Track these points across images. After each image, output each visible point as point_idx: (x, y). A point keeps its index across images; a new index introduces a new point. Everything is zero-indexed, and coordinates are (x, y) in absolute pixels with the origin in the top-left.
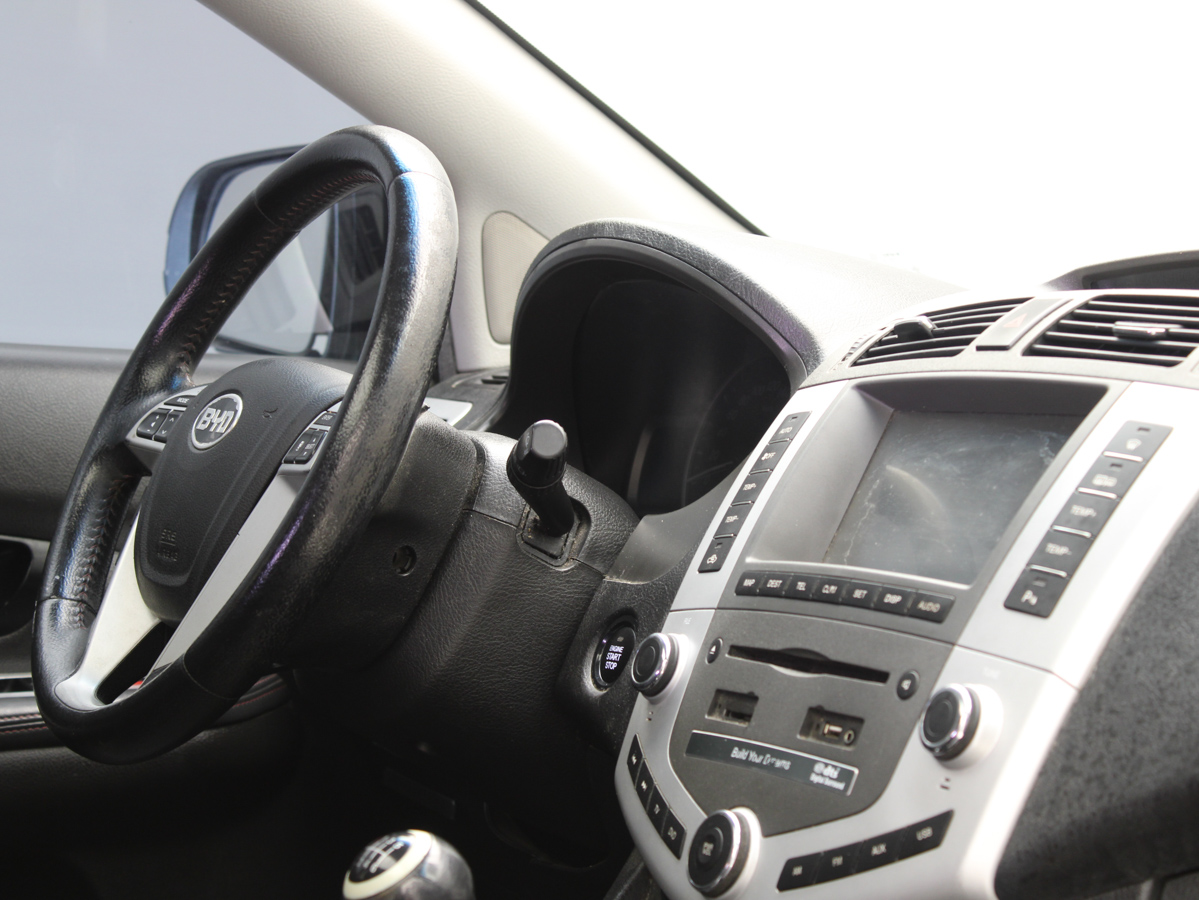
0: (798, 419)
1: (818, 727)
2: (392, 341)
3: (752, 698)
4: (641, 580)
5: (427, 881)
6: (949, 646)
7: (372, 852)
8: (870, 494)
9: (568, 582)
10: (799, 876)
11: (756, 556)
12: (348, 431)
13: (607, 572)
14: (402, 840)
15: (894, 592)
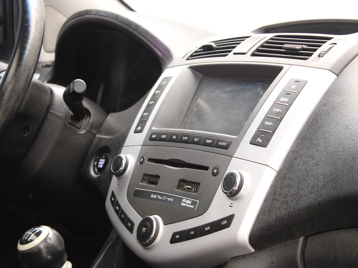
0: (168, 79)
1: (183, 186)
2: (23, 50)
3: (158, 177)
4: (111, 136)
5: (48, 243)
6: (231, 157)
7: (28, 234)
8: (195, 105)
9: (83, 137)
10: (178, 238)
11: (156, 127)
12: (8, 83)
13: (97, 133)
14: (38, 229)
15: (209, 139)
